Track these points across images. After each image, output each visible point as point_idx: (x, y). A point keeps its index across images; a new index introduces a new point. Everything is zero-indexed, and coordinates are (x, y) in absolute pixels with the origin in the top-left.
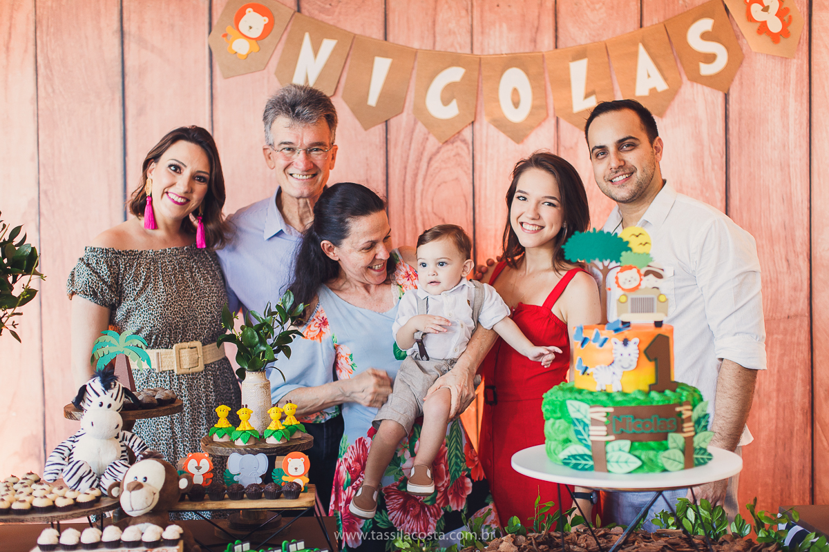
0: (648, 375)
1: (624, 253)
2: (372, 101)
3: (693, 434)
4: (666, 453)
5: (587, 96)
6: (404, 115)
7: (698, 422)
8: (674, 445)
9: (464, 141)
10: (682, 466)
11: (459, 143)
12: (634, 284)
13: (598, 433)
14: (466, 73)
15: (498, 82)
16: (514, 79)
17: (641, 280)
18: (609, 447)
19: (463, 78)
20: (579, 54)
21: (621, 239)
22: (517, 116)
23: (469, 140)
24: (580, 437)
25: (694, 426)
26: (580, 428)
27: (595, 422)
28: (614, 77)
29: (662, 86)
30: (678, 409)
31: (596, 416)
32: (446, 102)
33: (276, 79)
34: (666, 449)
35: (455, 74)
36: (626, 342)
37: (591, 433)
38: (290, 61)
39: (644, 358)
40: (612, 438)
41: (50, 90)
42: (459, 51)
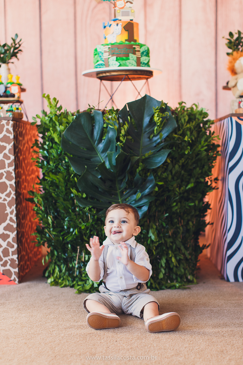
0: (125, 36)
3: (140, 56)
4: (128, 61)
7: (143, 53)
8: (132, 59)
12: (123, 6)
13: (106, 55)
17: (125, 4)
18: (110, 60)
24: (101, 58)
25: (141, 54)
26: (101, 55)
27: (105, 52)
30: (134, 46)
31: (106, 49)
34: (129, 59)
36: (117, 25)
37: (104, 56)
39: (124, 30)
40: (110, 56)
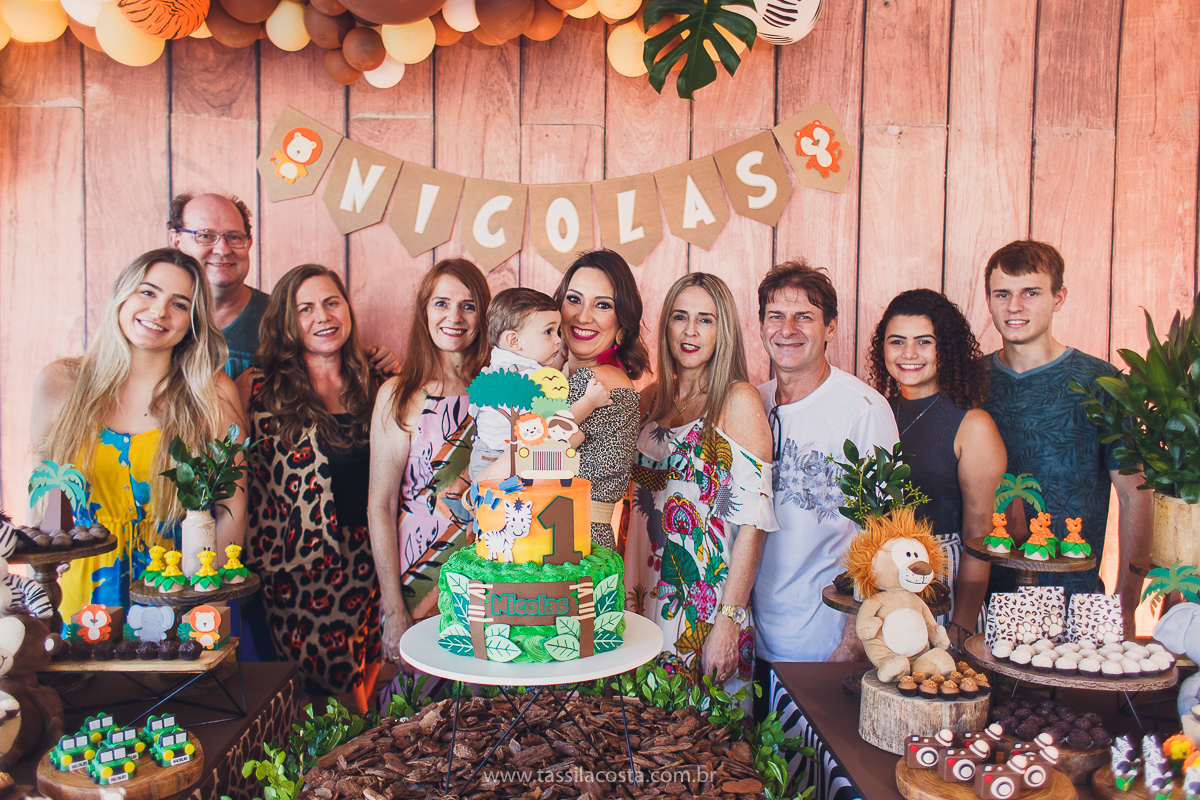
0: (541, 544)
1: (535, 399)
2: (420, 228)
3: (594, 615)
4: (553, 641)
5: (634, 227)
6: (452, 243)
7: (602, 601)
8: (566, 630)
9: (511, 270)
10: (577, 654)
11: (505, 272)
12: (538, 436)
13: (476, 613)
14: (513, 202)
15: (546, 212)
16: (562, 209)
17: (546, 431)
18: (488, 631)
19: (510, 207)
20: (627, 184)
21: (533, 382)
23: (516, 270)
24: (460, 616)
25: (595, 607)
26: (460, 605)
27: (475, 600)
28: (662, 209)
29: (709, 219)
30: (573, 587)
31: (476, 593)
32: (493, 231)
33: (324, 205)
34: (555, 635)
35: (502, 203)
36: (518, 505)
37: (470, 612)
38: (338, 187)
39: (537, 525)
40: (491, 620)
41: (98, 210)
42: (507, 180)
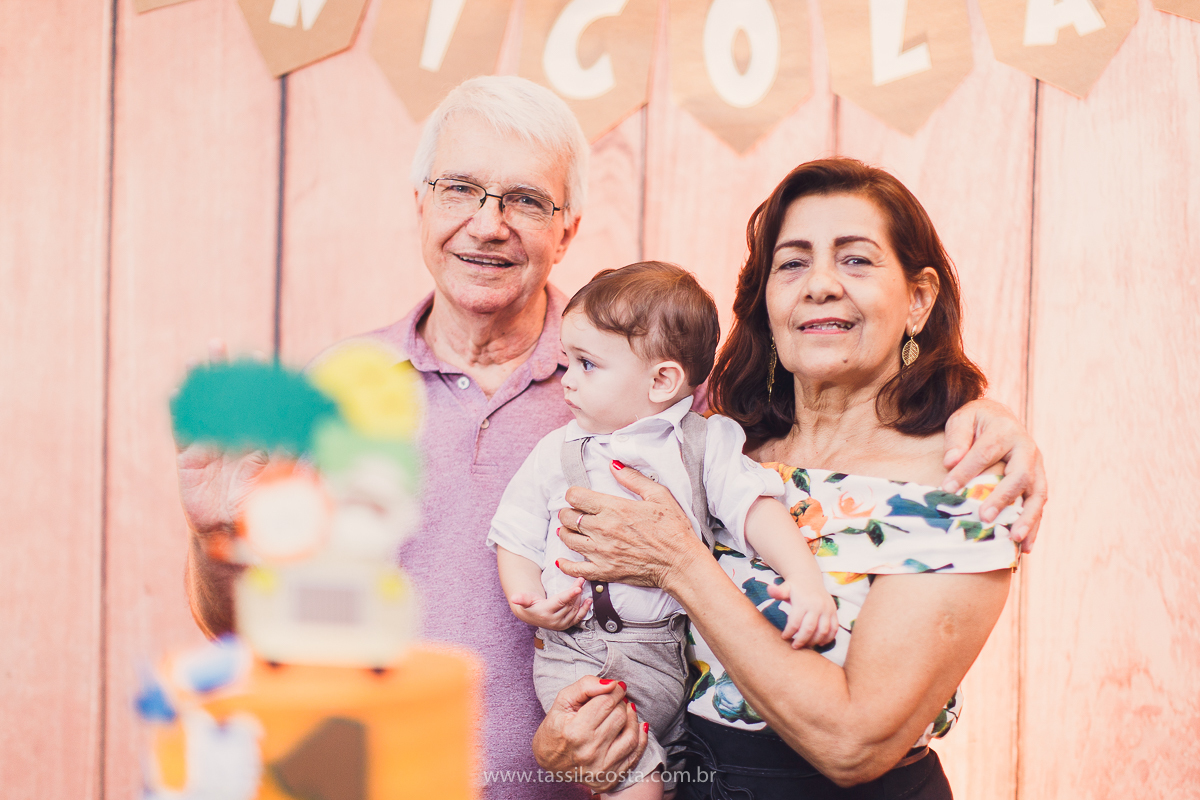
2: (432, 58)
5: (907, 46)
11: (613, 152)
15: (705, 16)
19: (626, 8)
22: (742, 93)
23: (635, 144)
29: (1088, 22)
32: (587, 60)
